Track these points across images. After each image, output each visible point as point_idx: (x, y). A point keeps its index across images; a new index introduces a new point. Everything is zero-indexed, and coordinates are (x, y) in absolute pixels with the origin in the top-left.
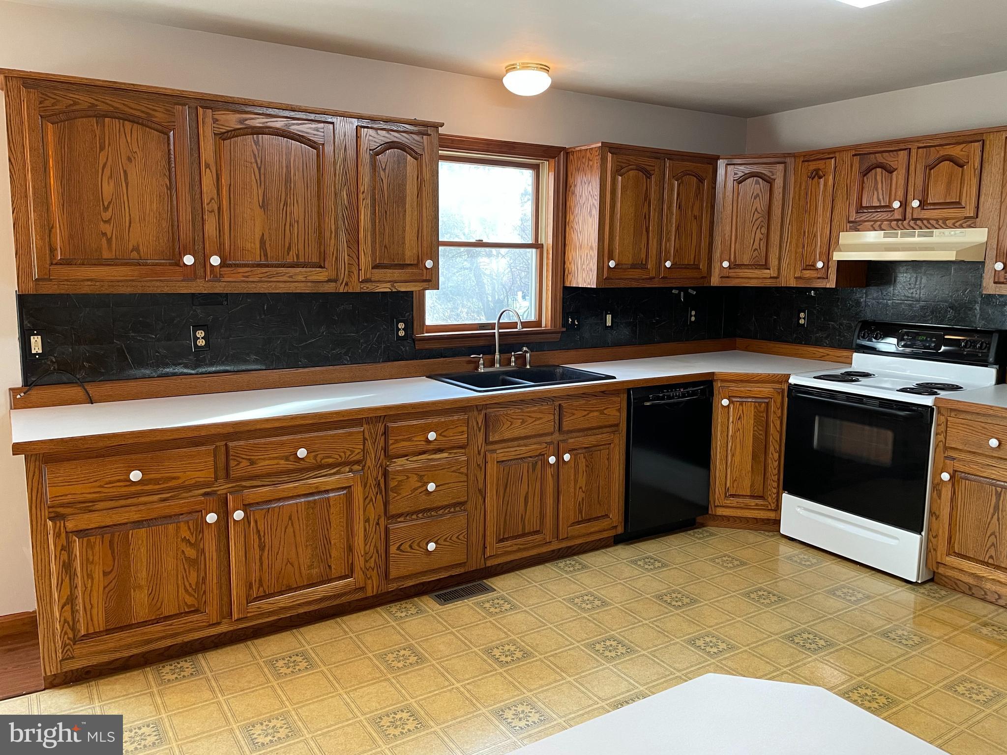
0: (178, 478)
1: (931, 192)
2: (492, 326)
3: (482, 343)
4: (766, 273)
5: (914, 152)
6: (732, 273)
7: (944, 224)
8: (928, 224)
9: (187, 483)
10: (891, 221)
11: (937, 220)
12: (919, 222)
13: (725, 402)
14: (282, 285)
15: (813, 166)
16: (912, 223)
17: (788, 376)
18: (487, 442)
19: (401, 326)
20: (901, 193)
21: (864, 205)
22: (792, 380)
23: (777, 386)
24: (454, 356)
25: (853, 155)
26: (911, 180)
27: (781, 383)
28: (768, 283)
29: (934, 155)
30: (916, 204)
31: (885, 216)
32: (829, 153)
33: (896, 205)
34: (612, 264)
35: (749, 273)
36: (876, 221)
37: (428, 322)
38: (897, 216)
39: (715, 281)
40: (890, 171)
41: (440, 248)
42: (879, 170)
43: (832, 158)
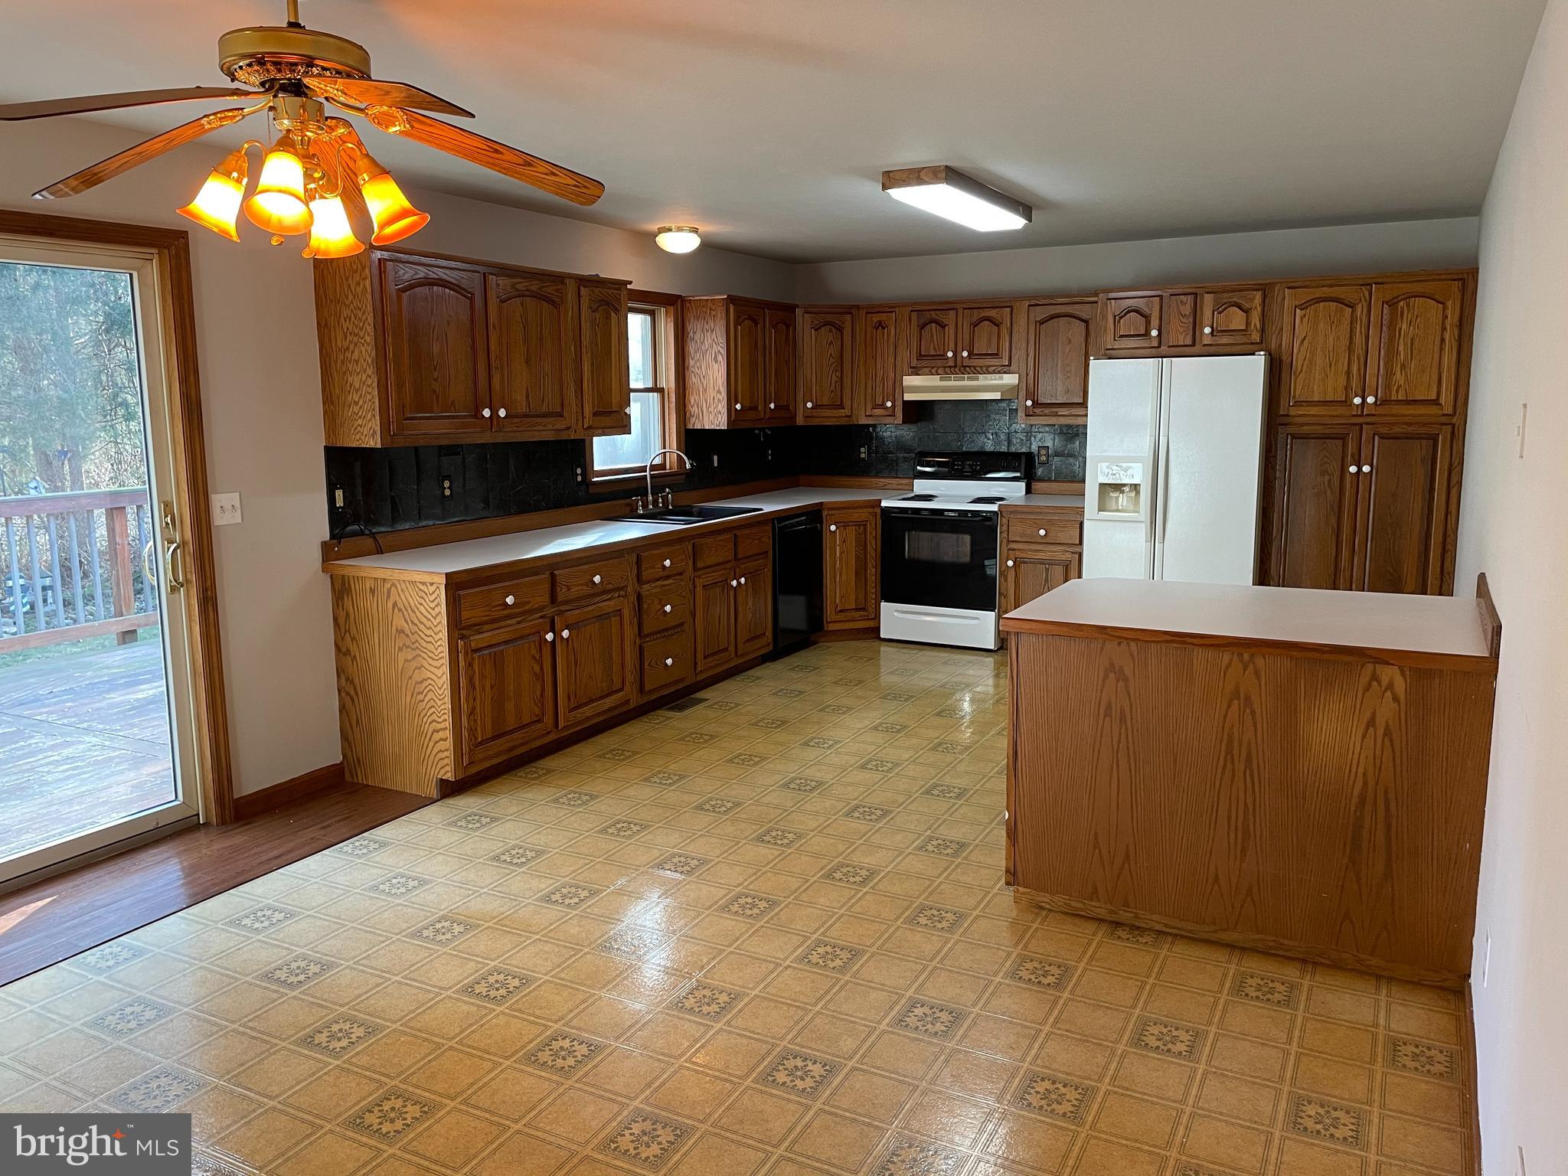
0: (529, 603)
1: (976, 345)
2: (643, 469)
3: (634, 485)
4: (842, 412)
5: (960, 311)
6: (815, 413)
7: (986, 370)
8: (976, 371)
9: (536, 606)
10: (945, 367)
11: (981, 367)
12: (967, 369)
13: (833, 528)
14: (536, 433)
15: (876, 318)
16: (962, 369)
17: (880, 501)
18: (695, 569)
19: (579, 471)
20: (952, 345)
21: (923, 353)
22: (884, 504)
23: (871, 510)
24: (614, 499)
25: (912, 311)
26: (960, 336)
27: (873, 507)
28: (844, 422)
29: (977, 315)
30: (965, 354)
31: (940, 363)
32: (890, 308)
33: (950, 354)
34: (738, 406)
35: (828, 413)
36: (933, 367)
37: (596, 468)
38: (951, 363)
39: (800, 421)
40: (943, 326)
41: (632, 394)
42: (934, 325)
43: (892, 312)
